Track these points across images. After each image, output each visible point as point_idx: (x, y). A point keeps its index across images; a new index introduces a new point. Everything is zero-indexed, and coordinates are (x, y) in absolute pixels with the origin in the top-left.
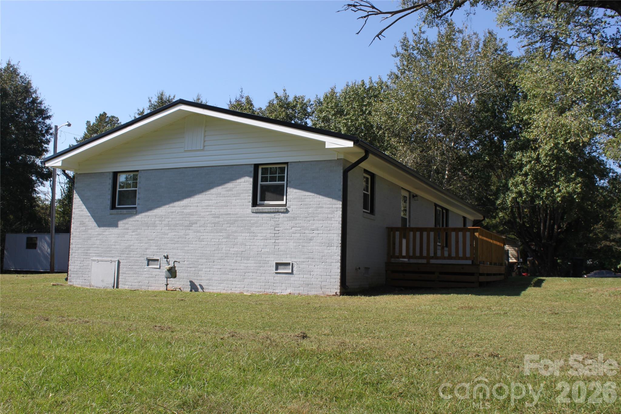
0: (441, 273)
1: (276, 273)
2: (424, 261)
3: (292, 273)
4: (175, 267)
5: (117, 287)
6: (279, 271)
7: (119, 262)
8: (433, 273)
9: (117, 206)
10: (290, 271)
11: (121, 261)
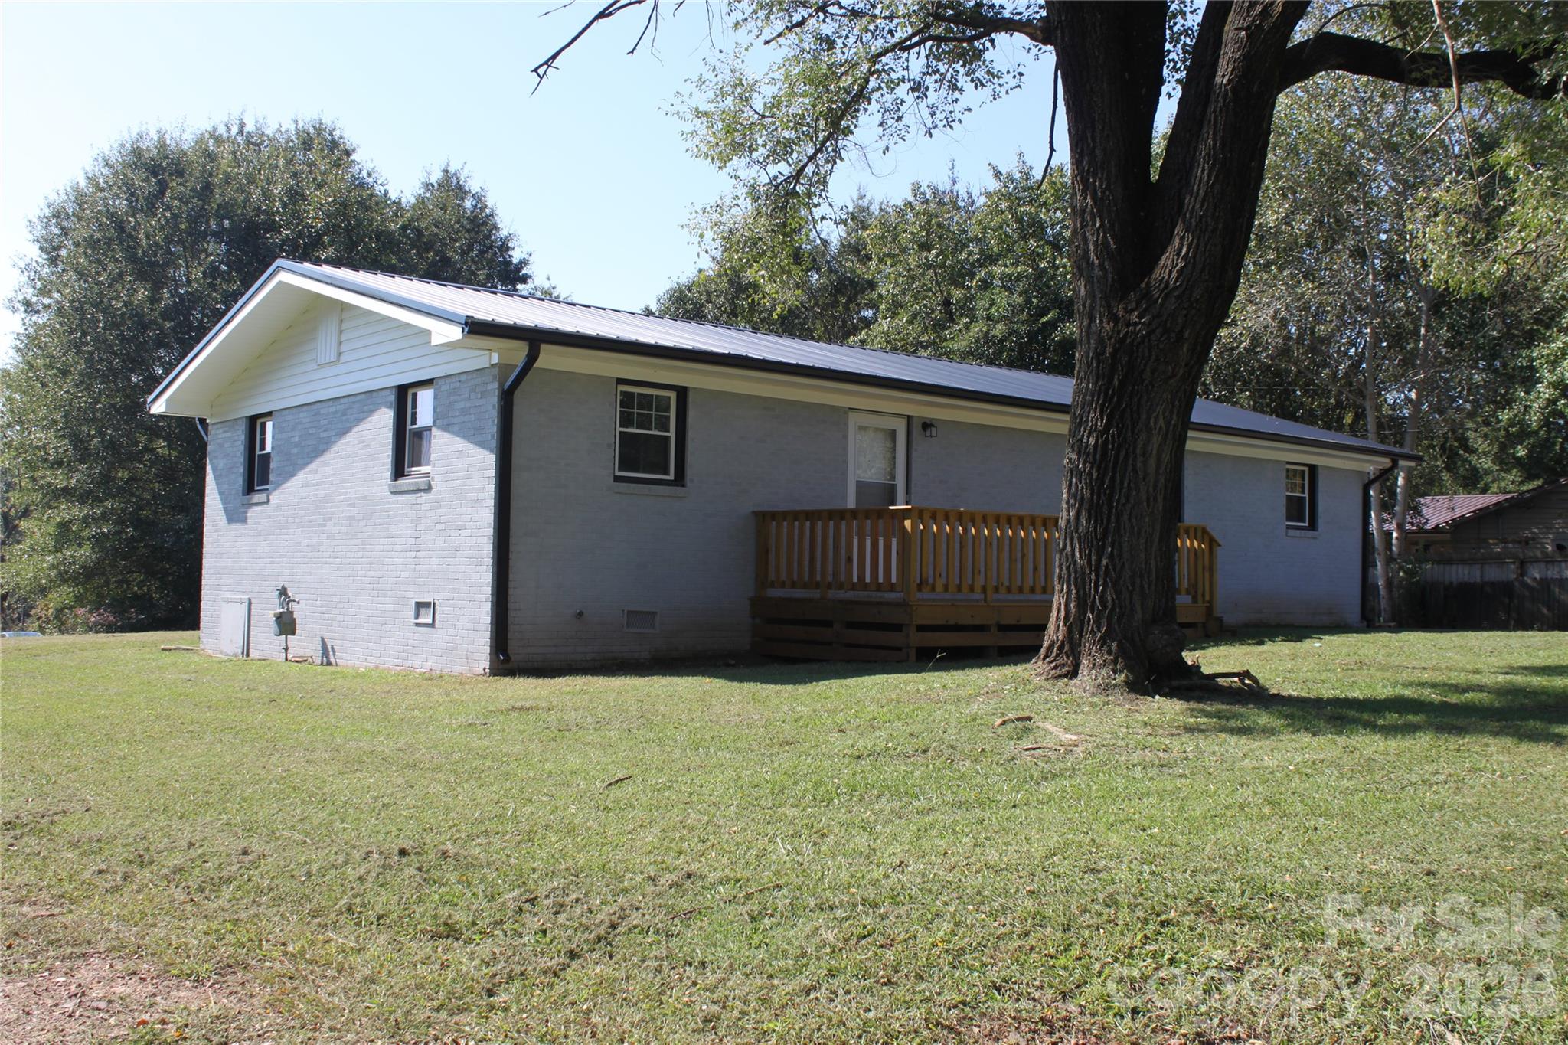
0: (851, 625)
1: (417, 625)
2: (816, 594)
3: (432, 625)
4: (292, 613)
5: (248, 655)
6: (421, 621)
7: (250, 603)
8: (828, 624)
9: (257, 488)
10: (430, 621)
11: (253, 601)
